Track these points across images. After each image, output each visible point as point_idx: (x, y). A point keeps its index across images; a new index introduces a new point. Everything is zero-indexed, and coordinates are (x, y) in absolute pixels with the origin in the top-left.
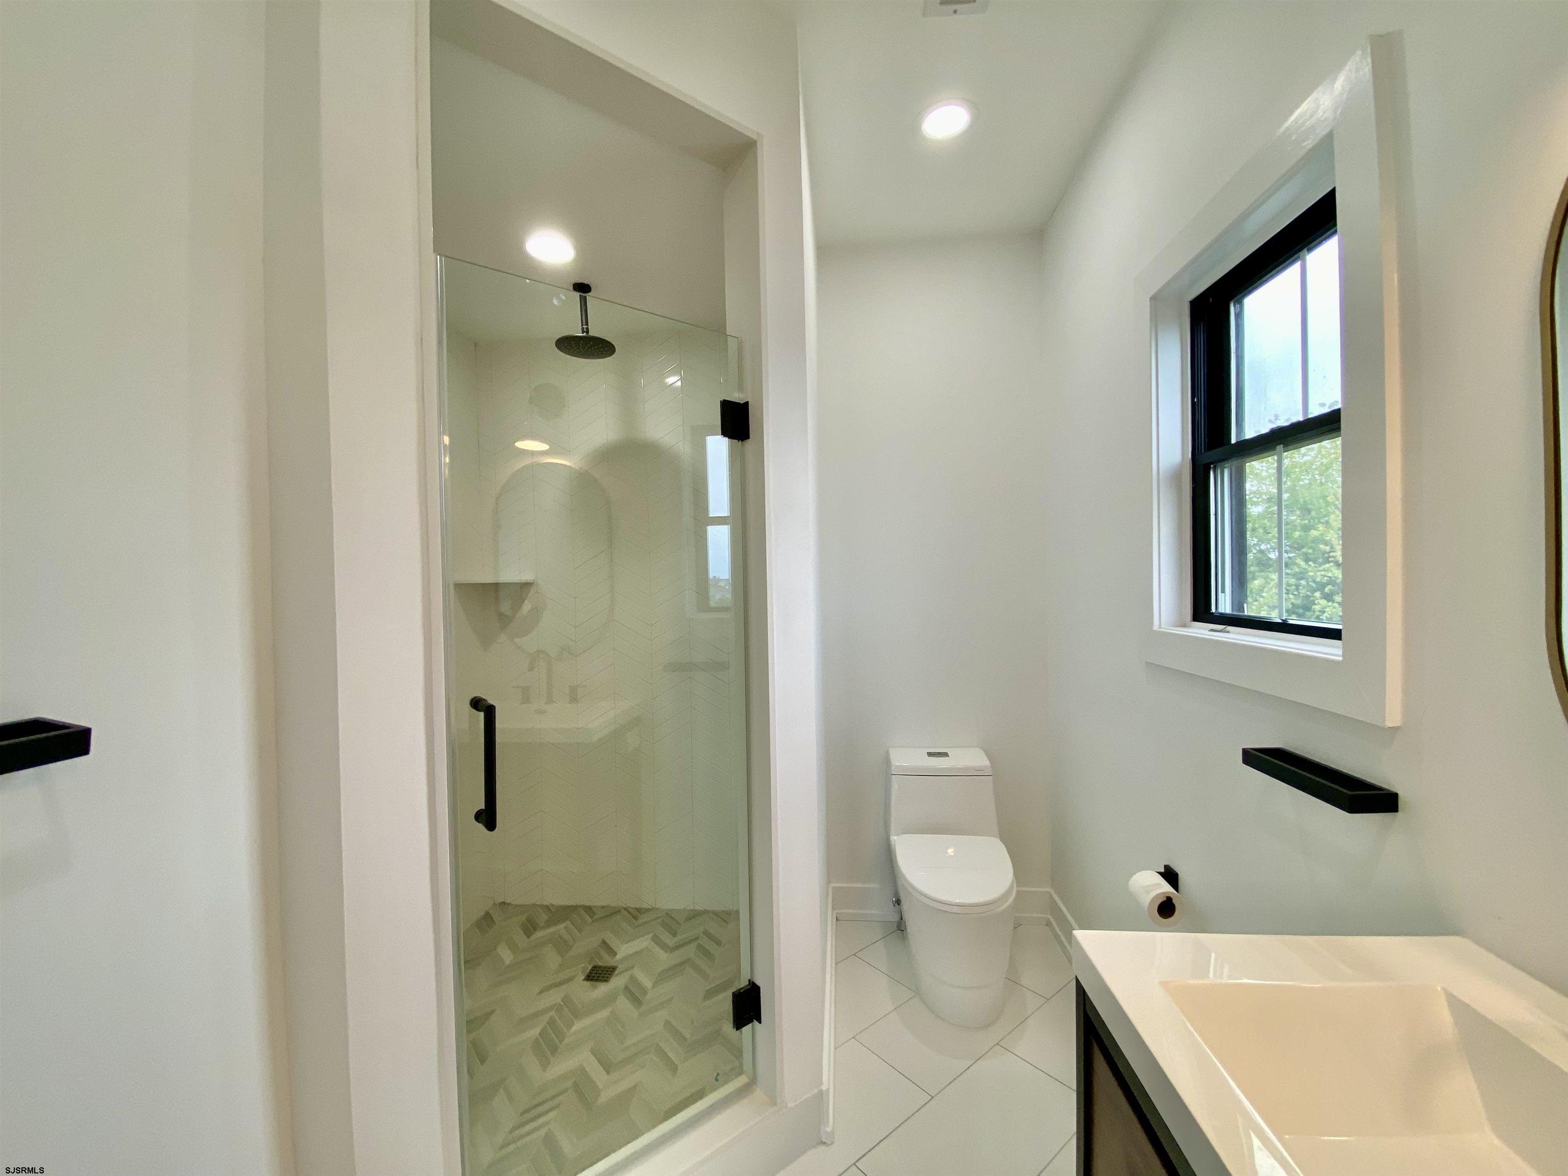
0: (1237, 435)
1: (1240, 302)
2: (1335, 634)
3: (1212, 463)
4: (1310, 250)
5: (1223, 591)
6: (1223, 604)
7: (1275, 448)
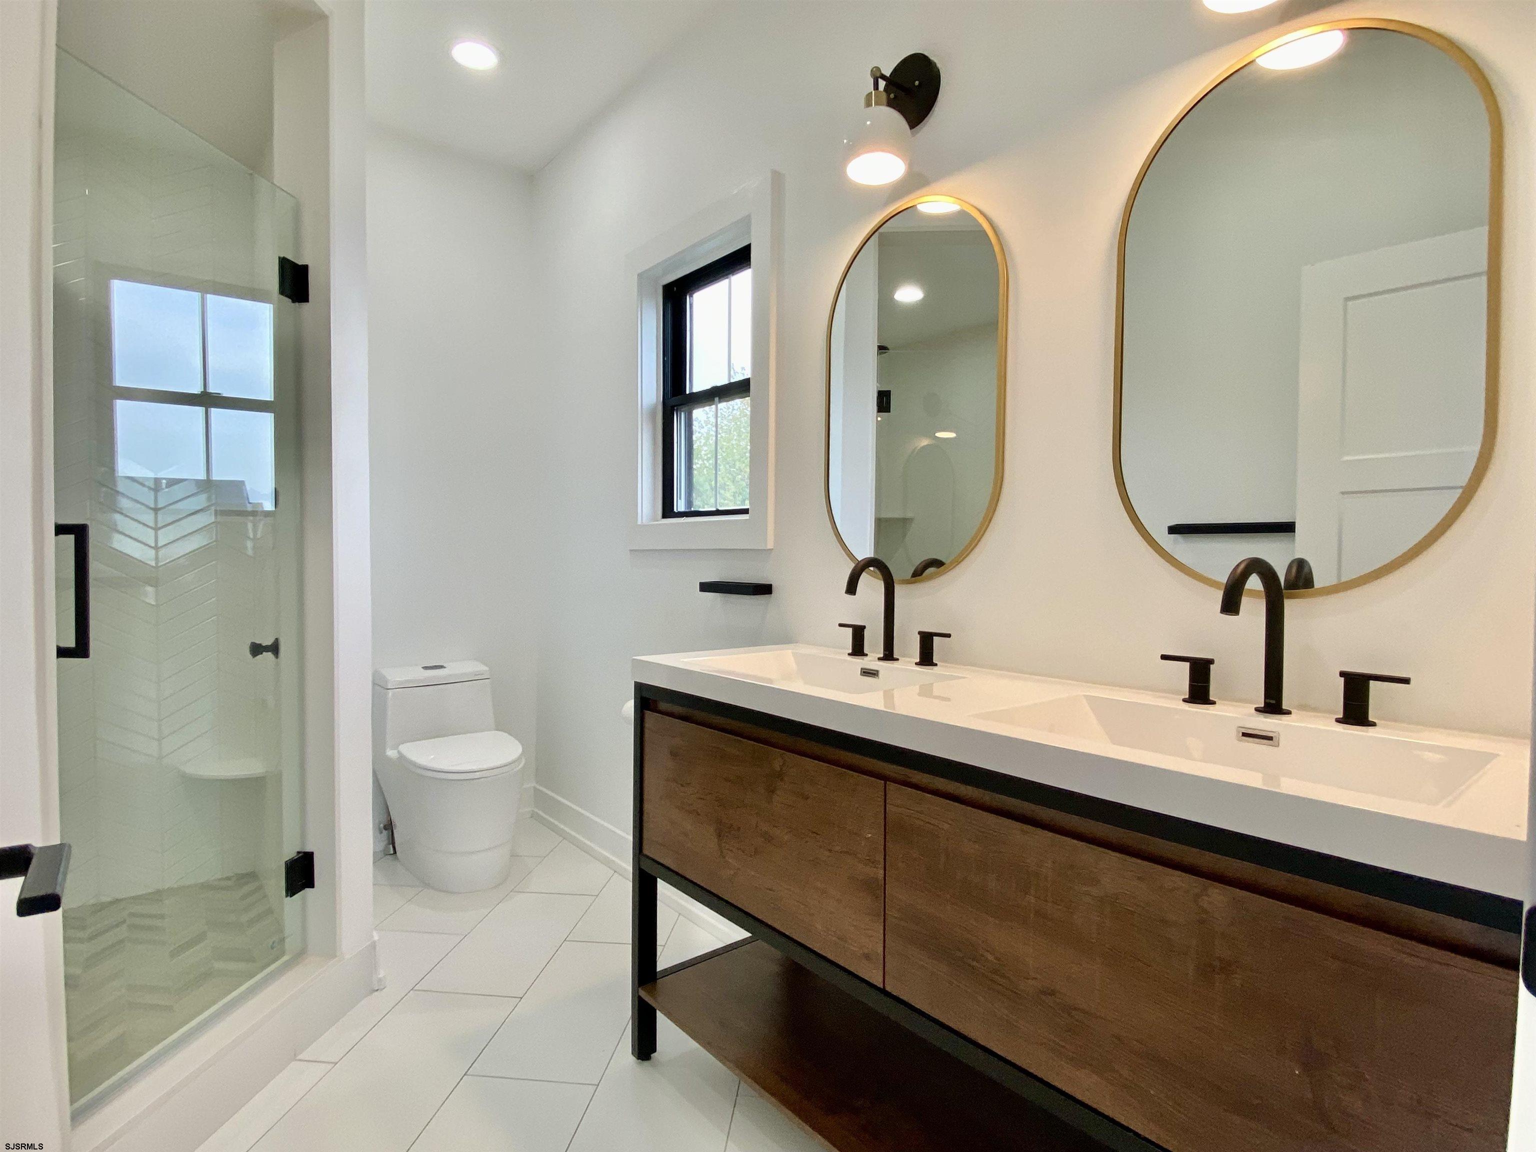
0: (690, 391)
1: (691, 296)
2: (745, 511)
3: (676, 406)
4: (733, 275)
5: (680, 499)
6: (680, 505)
7: (714, 400)
